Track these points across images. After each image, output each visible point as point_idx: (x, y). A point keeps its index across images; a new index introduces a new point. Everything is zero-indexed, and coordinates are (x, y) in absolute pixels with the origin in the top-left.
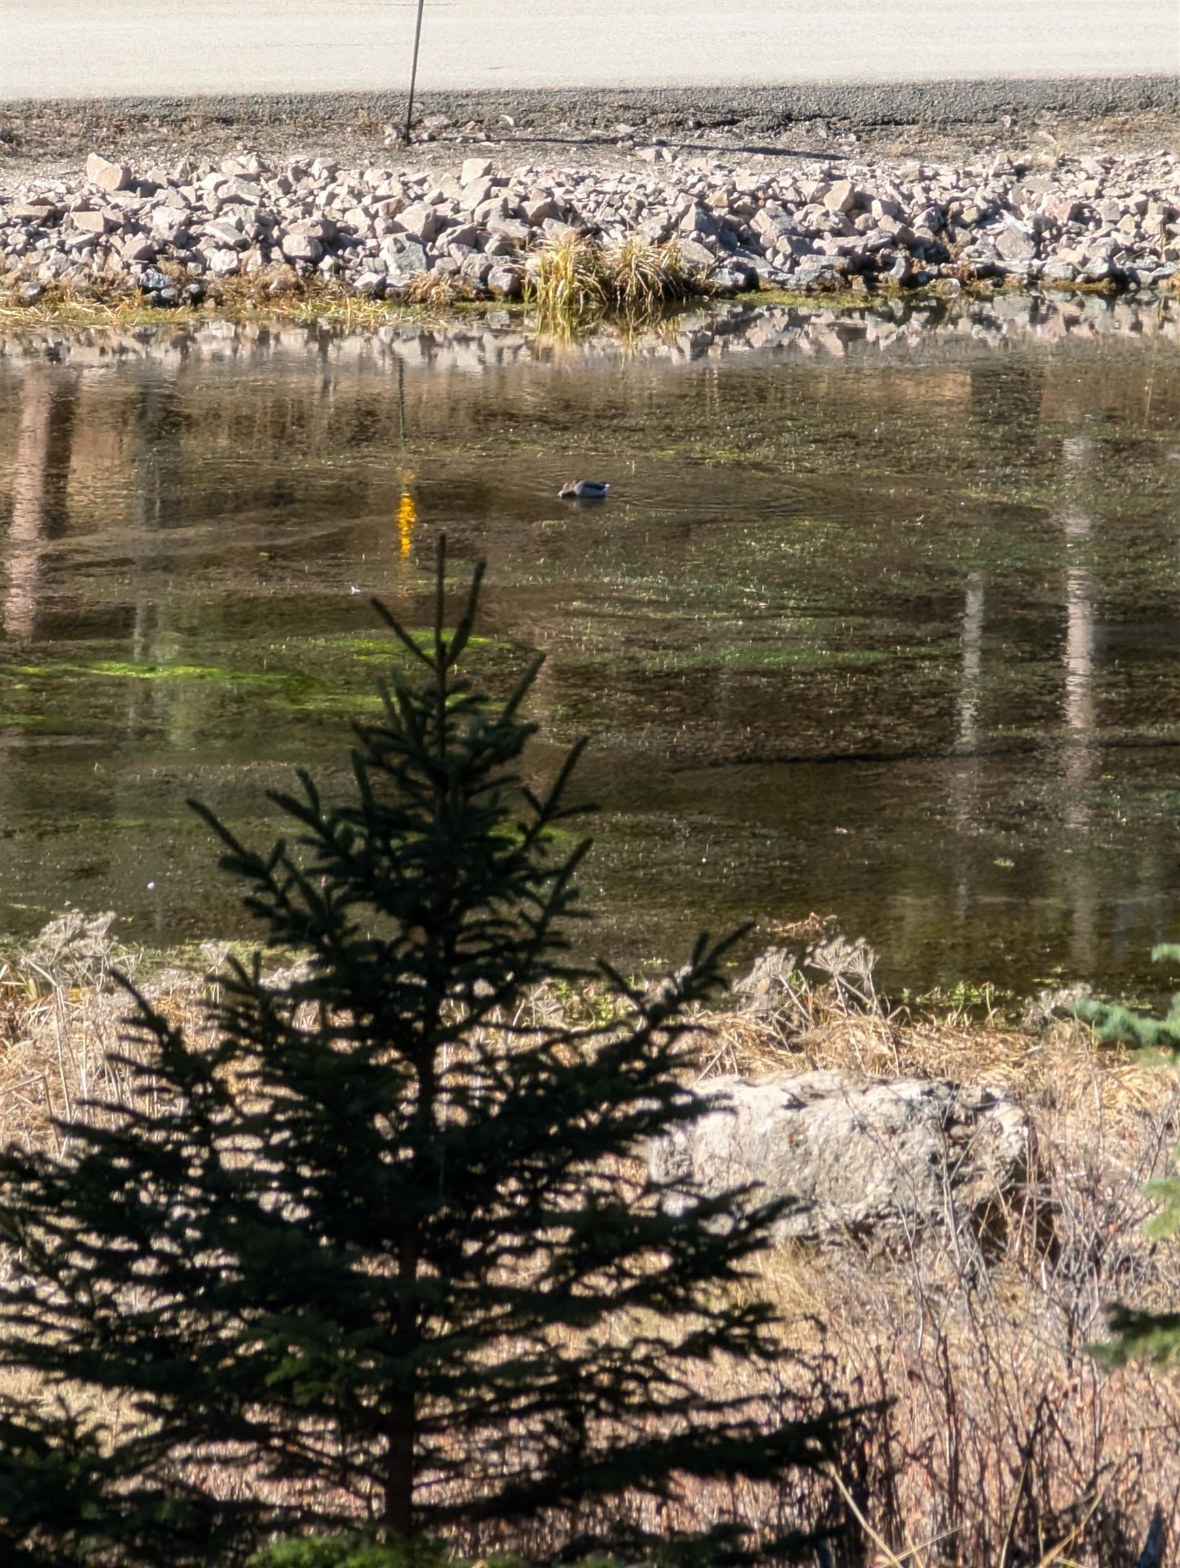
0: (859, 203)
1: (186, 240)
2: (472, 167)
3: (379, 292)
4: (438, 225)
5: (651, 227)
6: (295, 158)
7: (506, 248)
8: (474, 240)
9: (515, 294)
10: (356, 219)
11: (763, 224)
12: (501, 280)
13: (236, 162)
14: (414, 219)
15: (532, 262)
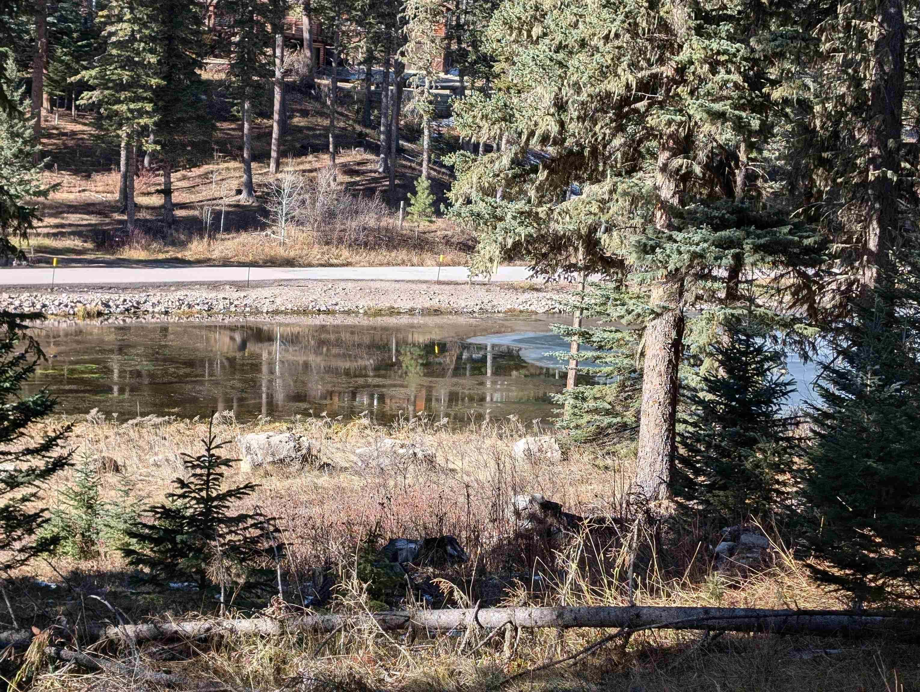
0: (125, 300)
1: (21, 306)
2: (64, 295)
3: (52, 314)
4: (60, 304)
5: (94, 304)
6: (35, 294)
7: (72, 307)
8: (66, 306)
9: (74, 314)
10: (47, 303)
11: (111, 303)
12: (72, 312)
13: (26, 295)
14: (56, 303)
15: (76, 309)
